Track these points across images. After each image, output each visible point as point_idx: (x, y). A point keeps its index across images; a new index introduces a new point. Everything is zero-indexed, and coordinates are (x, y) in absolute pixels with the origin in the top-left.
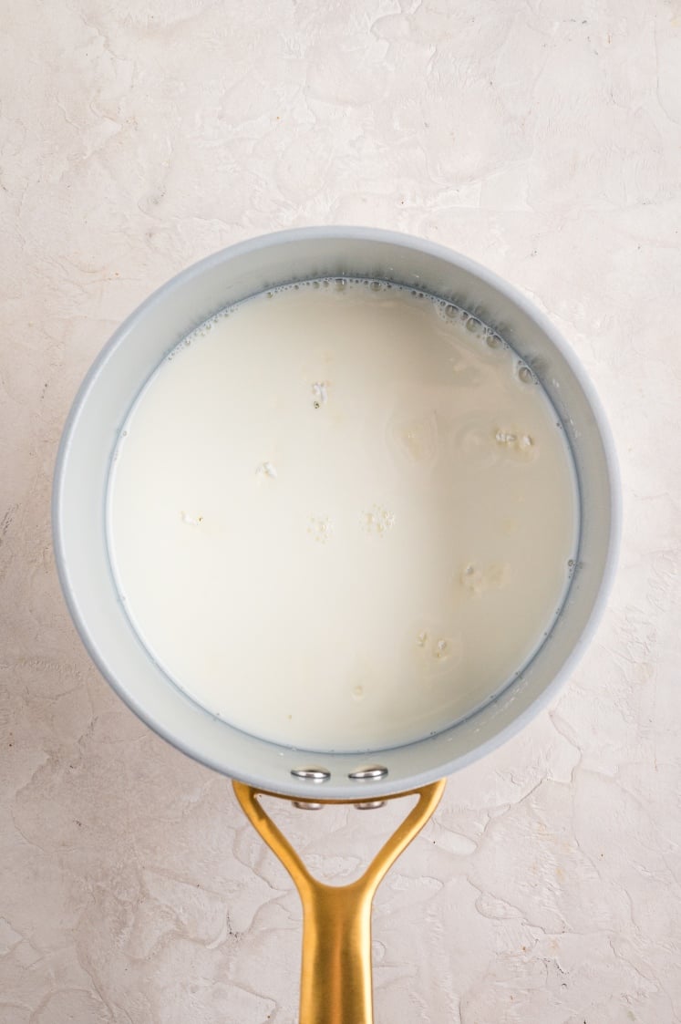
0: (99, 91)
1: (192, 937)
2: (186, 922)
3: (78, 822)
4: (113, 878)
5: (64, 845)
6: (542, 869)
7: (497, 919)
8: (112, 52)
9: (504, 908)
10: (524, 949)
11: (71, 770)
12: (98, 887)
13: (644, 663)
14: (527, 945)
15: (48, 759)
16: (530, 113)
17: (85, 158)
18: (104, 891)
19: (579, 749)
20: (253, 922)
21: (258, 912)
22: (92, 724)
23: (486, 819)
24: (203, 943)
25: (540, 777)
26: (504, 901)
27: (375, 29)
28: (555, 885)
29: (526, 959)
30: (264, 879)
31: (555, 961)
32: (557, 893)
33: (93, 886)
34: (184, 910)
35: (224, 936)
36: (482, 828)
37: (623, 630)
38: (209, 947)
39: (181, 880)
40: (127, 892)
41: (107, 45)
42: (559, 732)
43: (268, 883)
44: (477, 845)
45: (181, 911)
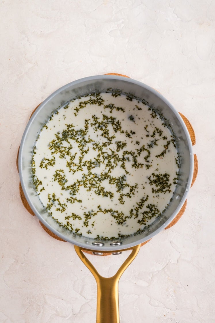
0: (26, 54)
1: (61, 315)
2: (59, 311)
3: (24, 281)
4: (36, 298)
5: (20, 288)
6: (169, 291)
7: (156, 306)
8: (30, 43)
9: (158, 303)
10: (165, 316)
11: (22, 264)
12: (31, 301)
13: (198, 225)
14: (165, 314)
15: (15, 261)
16: (158, 58)
17: (22, 75)
18: (33, 302)
19: (179, 252)
20: (80, 310)
21: (81, 307)
22: (28, 250)
23: (151, 275)
24: (65, 317)
25: (168, 262)
26: (158, 301)
27: (110, 34)
28: (174, 295)
29: (165, 319)
30: (83, 296)
31: (174, 319)
32: (174, 298)
33: (30, 301)
34: (58, 307)
35: (71, 315)
36: (150, 278)
37: (191, 215)
38: (67, 318)
39: (57, 298)
40: (41, 302)
41: (28, 40)
42: (173, 248)
43: (84, 298)
44: (149, 284)
45: (57, 307)
